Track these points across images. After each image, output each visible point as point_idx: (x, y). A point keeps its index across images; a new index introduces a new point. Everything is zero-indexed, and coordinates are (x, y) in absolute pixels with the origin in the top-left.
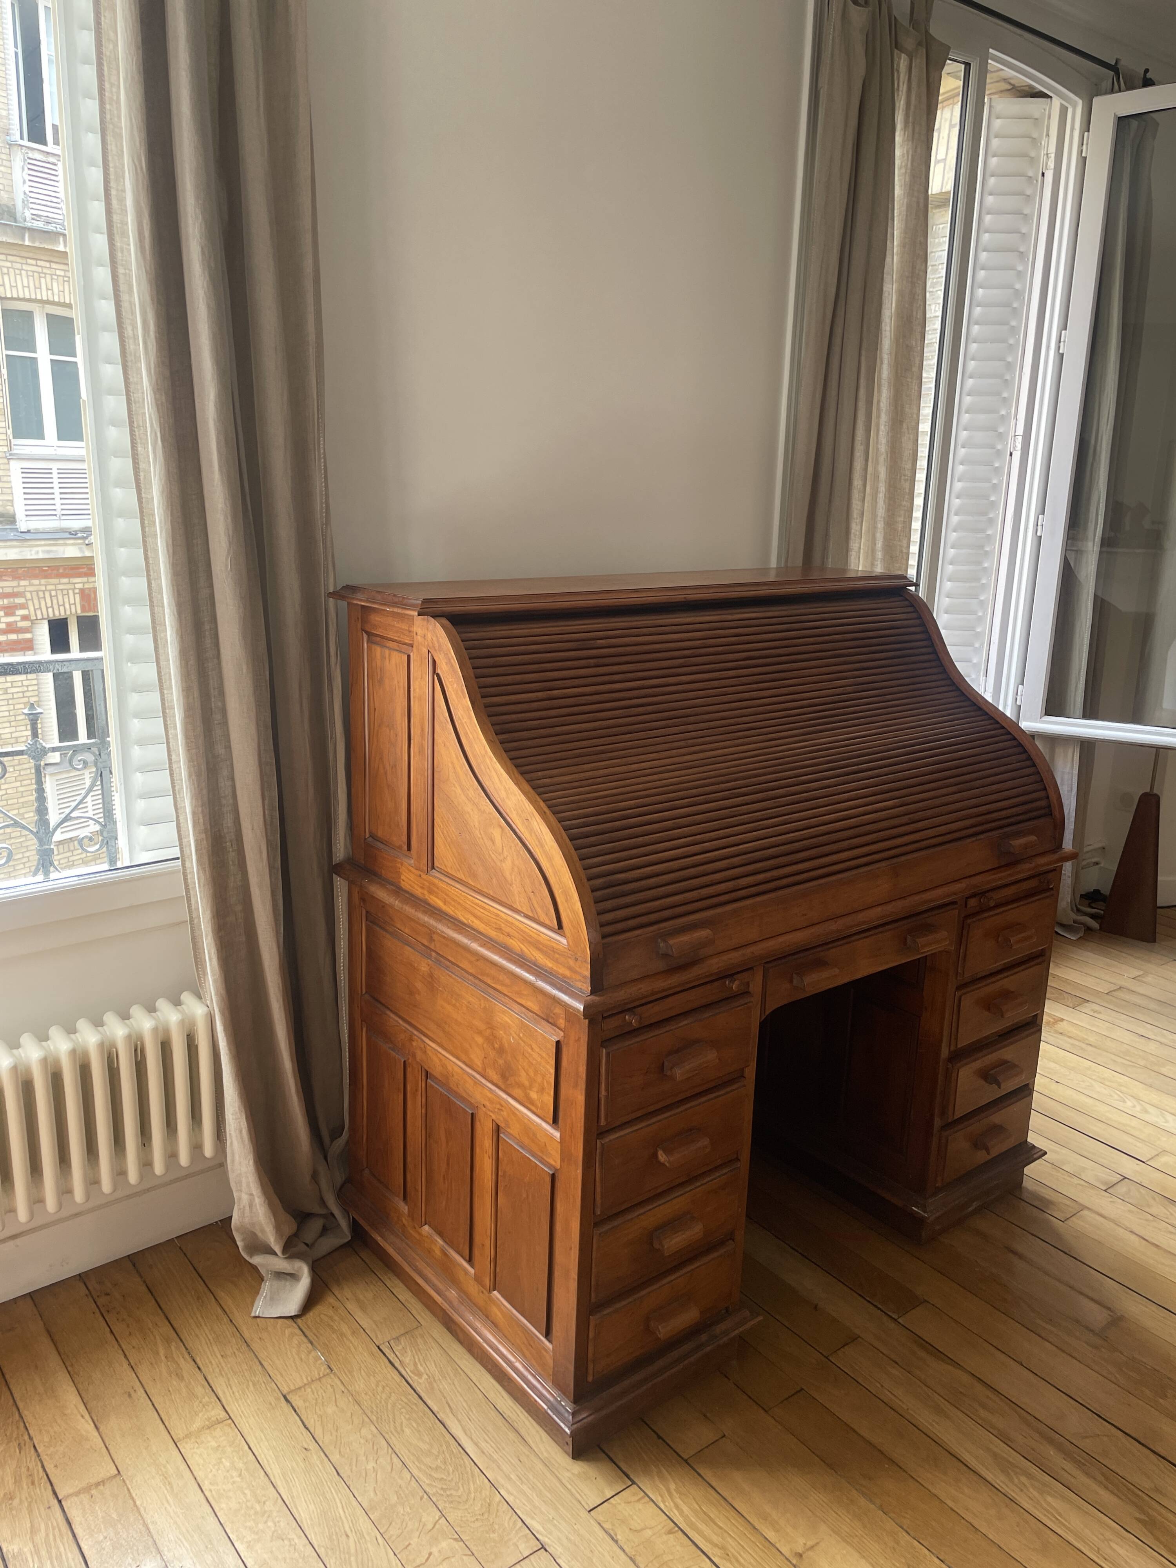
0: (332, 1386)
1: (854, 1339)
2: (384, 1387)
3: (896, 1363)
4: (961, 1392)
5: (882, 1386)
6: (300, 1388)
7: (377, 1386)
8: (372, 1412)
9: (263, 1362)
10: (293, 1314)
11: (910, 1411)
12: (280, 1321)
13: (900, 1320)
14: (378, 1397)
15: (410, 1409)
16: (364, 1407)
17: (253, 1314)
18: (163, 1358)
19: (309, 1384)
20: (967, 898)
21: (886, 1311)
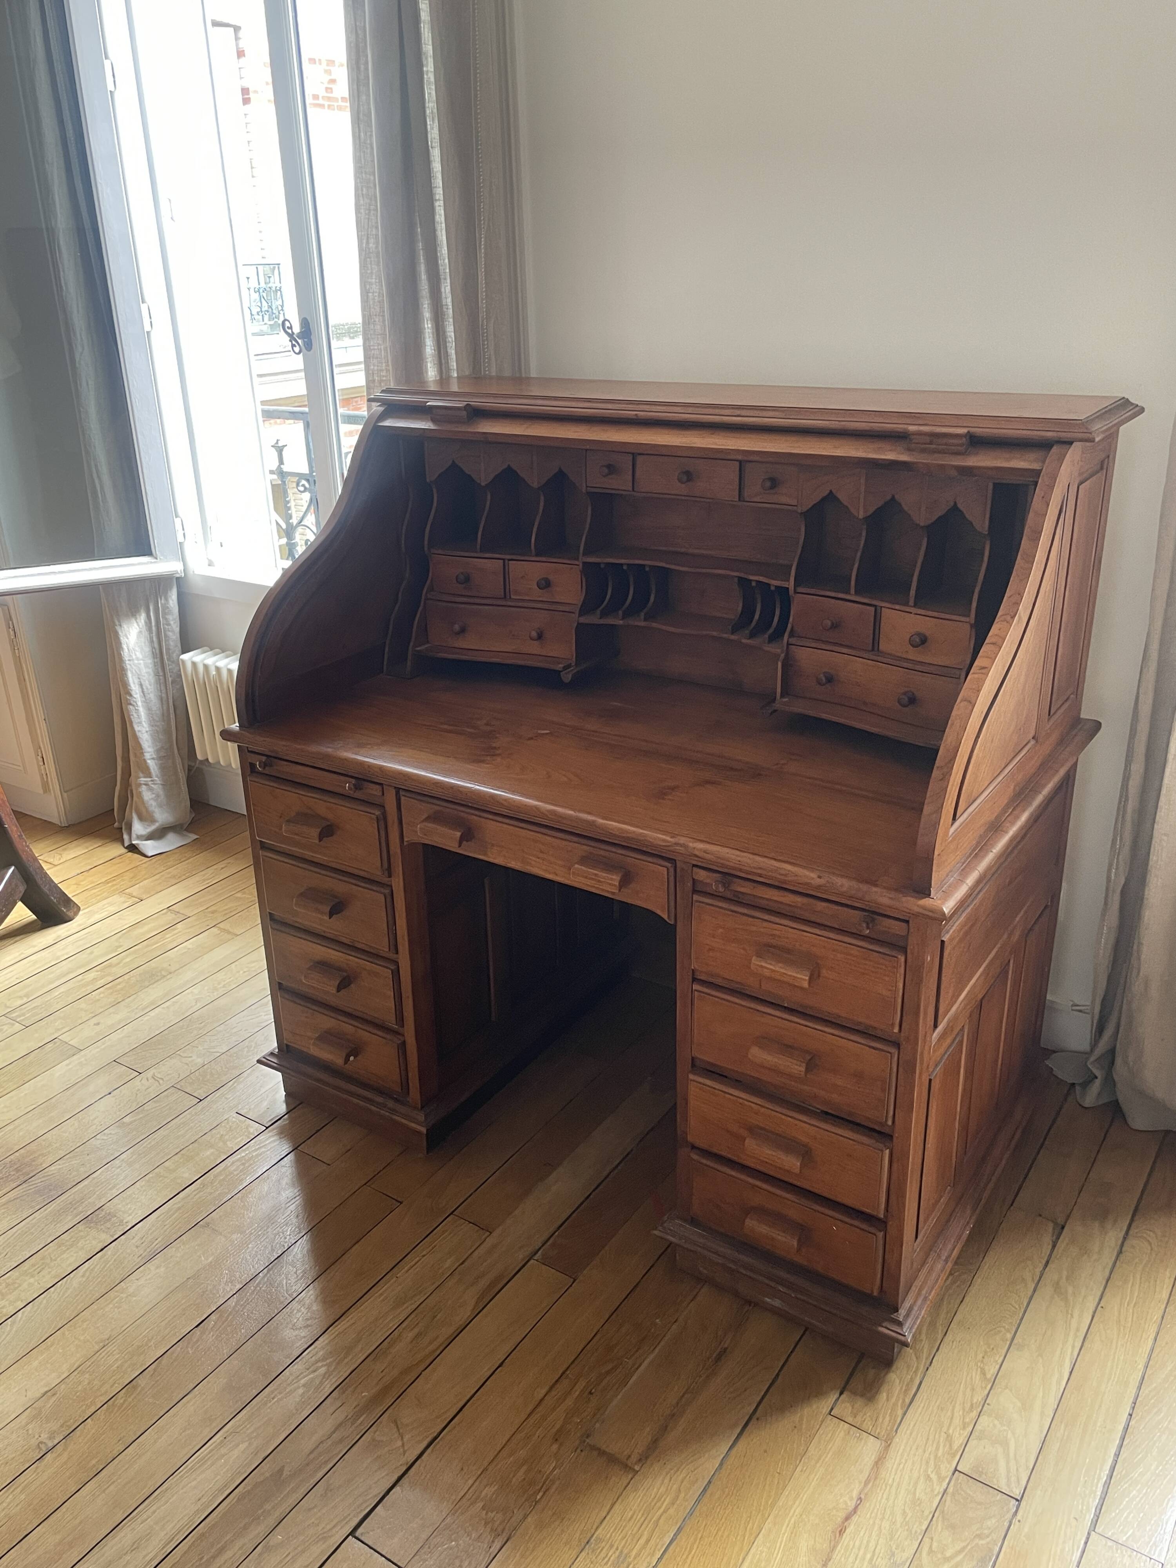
4: (435, 1317)
11: (393, 1281)
13: (532, 1261)
20: (694, 866)
21: (542, 1250)
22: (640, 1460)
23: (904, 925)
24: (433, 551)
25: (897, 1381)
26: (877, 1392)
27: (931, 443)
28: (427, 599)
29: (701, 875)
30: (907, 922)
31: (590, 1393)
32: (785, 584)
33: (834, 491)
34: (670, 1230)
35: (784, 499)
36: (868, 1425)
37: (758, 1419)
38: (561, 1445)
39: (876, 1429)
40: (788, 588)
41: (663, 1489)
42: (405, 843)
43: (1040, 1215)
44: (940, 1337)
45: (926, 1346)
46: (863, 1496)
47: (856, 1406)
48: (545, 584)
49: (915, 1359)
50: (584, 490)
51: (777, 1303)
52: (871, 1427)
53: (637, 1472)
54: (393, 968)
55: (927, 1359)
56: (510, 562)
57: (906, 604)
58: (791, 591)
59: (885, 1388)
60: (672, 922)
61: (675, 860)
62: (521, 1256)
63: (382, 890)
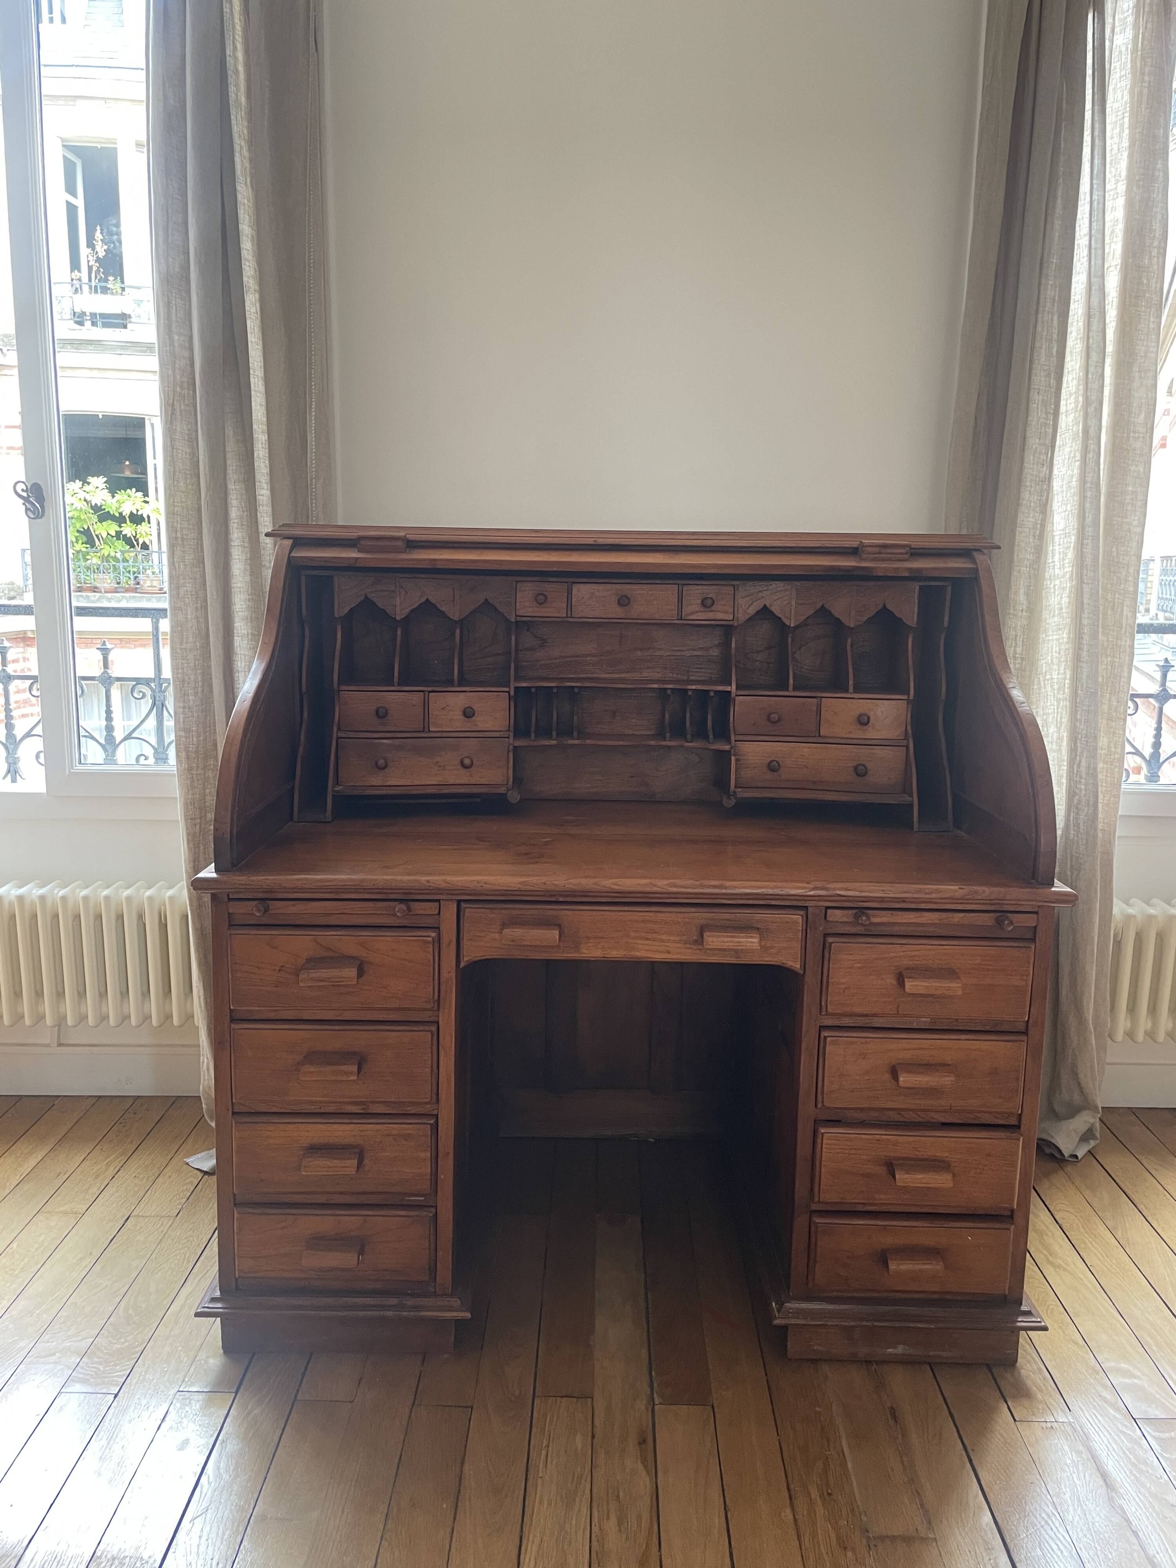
0: (162, 1224)
1: (586, 1396)
2: (188, 1241)
3: (593, 1436)
4: (618, 1496)
5: (548, 1446)
6: (143, 1217)
7: (186, 1239)
8: (158, 1252)
9: (149, 1192)
10: (205, 1169)
11: (540, 1481)
12: (197, 1171)
13: (657, 1407)
14: (176, 1245)
15: (181, 1262)
16: (159, 1247)
17: (188, 1160)
18: (106, 1162)
19: (154, 1216)
20: (827, 908)
21: (655, 1393)
22: (927, 1528)
23: (1035, 916)
24: (343, 688)
25: (1030, 1375)
26: (1027, 1388)
27: (880, 553)
28: (338, 738)
29: (836, 915)
30: (1036, 913)
31: (829, 1494)
32: (728, 689)
33: (768, 605)
34: (791, 1313)
35: (720, 616)
38: (853, 1549)
40: (730, 692)
42: (462, 965)
47: (1026, 1407)
48: (468, 713)
50: (513, 620)
51: (900, 1349)
53: (936, 1539)
54: (432, 1122)
56: (431, 694)
57: (847, 691)
58: (733, 695)
59: (1027, 1382)
60: (802, 972)
61: (806, 907)
62: (643, 1407)
63: (427, 1028)
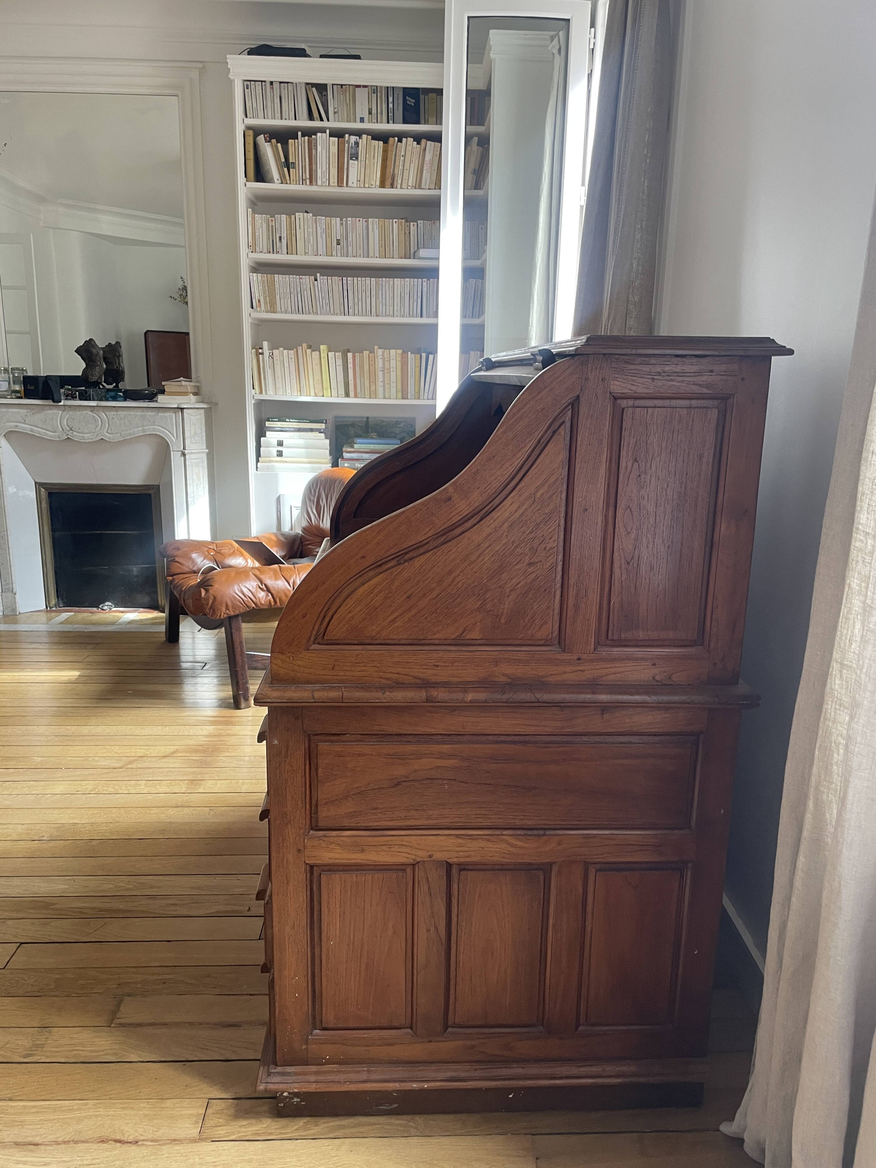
22: (120, 1024)
25: (265, 1126)
26: (245, 1118)
31: (164, 983)
36: (209, 1123)
37: (184, 1065)
38: (118, 988)
39: (208, 1129)
41: (102, 1043)
43: (537, 1159)
44: (332, 1135)
45: (316, 1131)
46: (139, 1143)
47: (225, 1111)
49: (296, 1127)
52: (209, 1125)
53: (110, 1027)
55: (300, 1136)
59: (253, 1121)
